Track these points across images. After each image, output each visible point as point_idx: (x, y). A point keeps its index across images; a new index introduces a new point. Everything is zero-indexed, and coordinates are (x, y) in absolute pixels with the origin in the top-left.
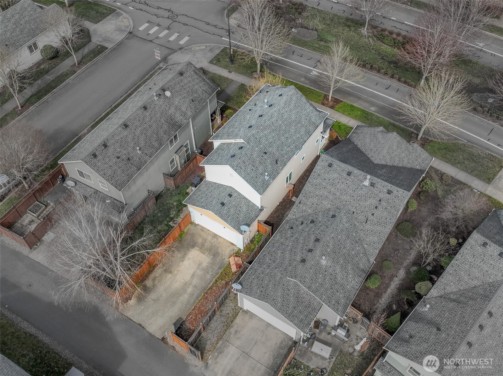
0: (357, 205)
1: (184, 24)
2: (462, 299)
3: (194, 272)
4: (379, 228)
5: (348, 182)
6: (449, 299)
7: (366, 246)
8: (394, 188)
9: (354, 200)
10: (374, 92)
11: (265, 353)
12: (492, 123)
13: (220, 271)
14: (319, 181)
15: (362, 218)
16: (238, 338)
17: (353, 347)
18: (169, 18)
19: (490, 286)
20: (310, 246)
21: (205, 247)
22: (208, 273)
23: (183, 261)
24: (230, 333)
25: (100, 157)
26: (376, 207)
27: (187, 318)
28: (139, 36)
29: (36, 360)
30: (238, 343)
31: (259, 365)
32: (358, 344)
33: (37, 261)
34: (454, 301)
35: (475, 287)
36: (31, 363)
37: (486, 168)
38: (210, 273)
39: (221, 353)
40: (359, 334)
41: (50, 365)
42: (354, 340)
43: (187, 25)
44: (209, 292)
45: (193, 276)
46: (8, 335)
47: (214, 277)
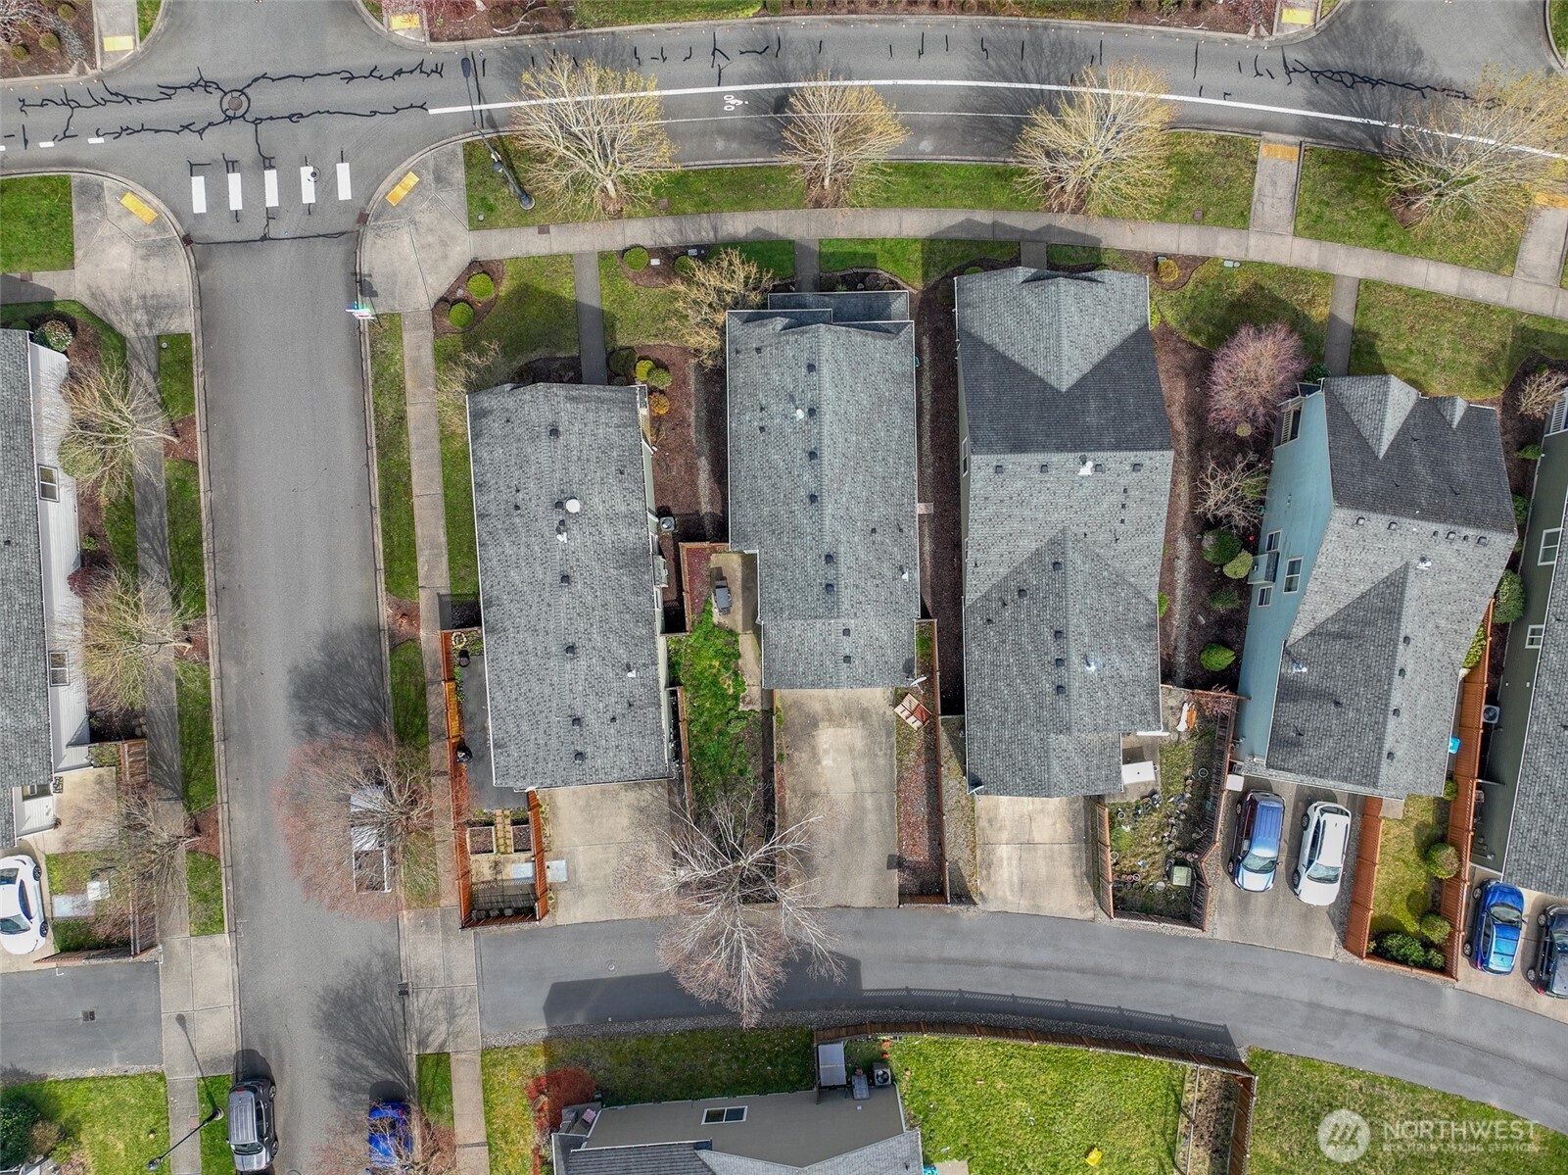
0: (1086, 518)
1: (290, 117)
2: (1351, 628)
3: (853, 769)
4: (1144, 540)
5: (1049, 485)
6: (1329, 634)
7: (1132, 580)
8: (1142, 456)
9: (1076, 513)
10: (900, 82)
11: (1054, 824)
12: (1190, 31)
13: (894, 739)
14: (991, 509)
15: (1103, 537)
16: (1000, 829)
17: (1175, 730)
18: (231, 118)
19: (1388, 587)
20: (1054, 654)
21: (836, 713)
22: (876, 755)
23: (819, 762)
24: (983, 830)
25: (589, 750)
26: (1123, 506)
27: (900, 848)
28: (219, 240)
29: (737, 1058)
30: (1004, 836)
31: (1056, 847)
32: (1179, 720)
33: (580, 921)
34: (1338, 636)
35: (1362, 597)
36: (735, 1066)
37: (1226, 186)
38: (880, 754)
39: (989, 866)
40: (1172, 702)
41: (764, 1049)
42: (1171, 719)
43: (301, 116)
44: (902, 787)
45: (855, 775)
46: (659, 1055)
47: (891, 756)
